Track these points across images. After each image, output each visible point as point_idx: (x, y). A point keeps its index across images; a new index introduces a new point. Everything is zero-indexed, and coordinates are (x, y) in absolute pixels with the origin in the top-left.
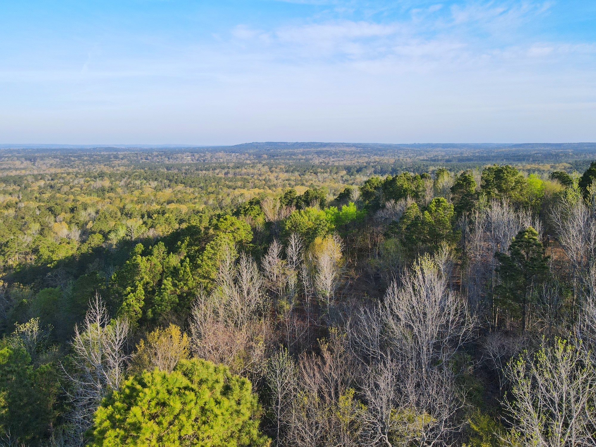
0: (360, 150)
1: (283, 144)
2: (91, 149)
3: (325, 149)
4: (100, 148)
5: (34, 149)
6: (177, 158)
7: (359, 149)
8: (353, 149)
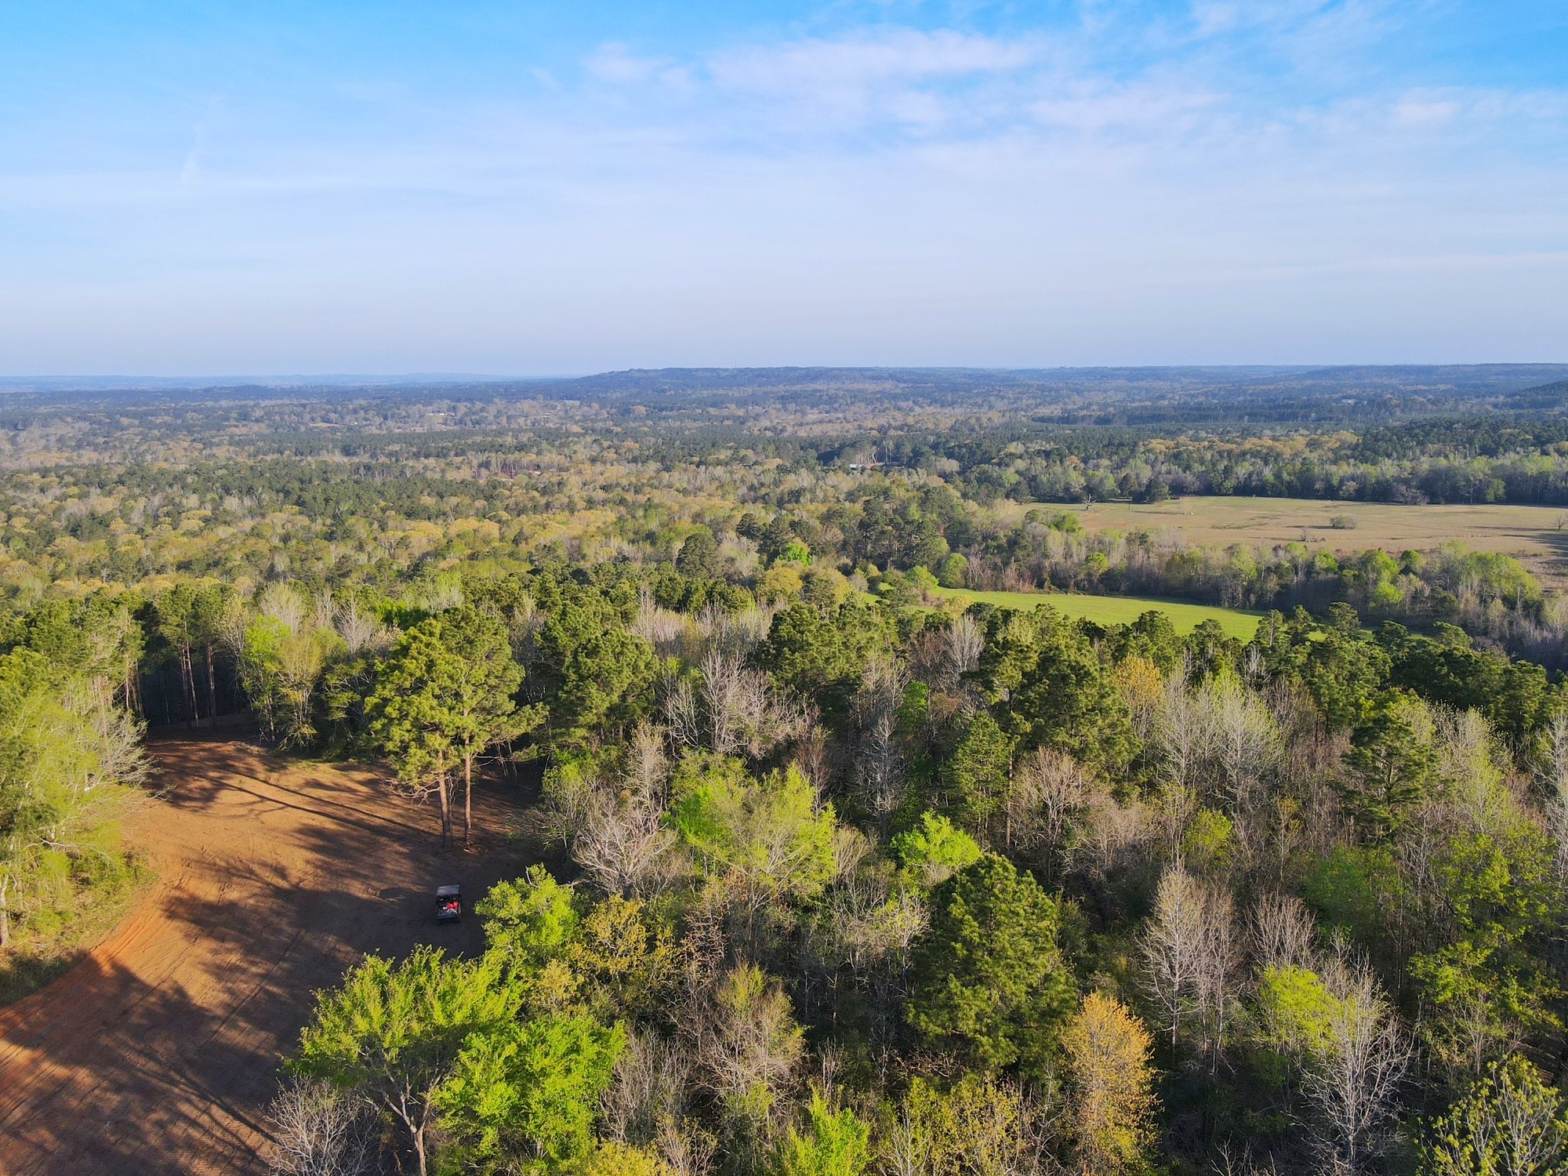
0: (903, 388)
1: (708, 374)
2: (196, 391)
3: (811, 386)
4: (221, 388)
5: (42, 394)
6: (408, 417)
7: (902, 385)
8: (888, 386)
